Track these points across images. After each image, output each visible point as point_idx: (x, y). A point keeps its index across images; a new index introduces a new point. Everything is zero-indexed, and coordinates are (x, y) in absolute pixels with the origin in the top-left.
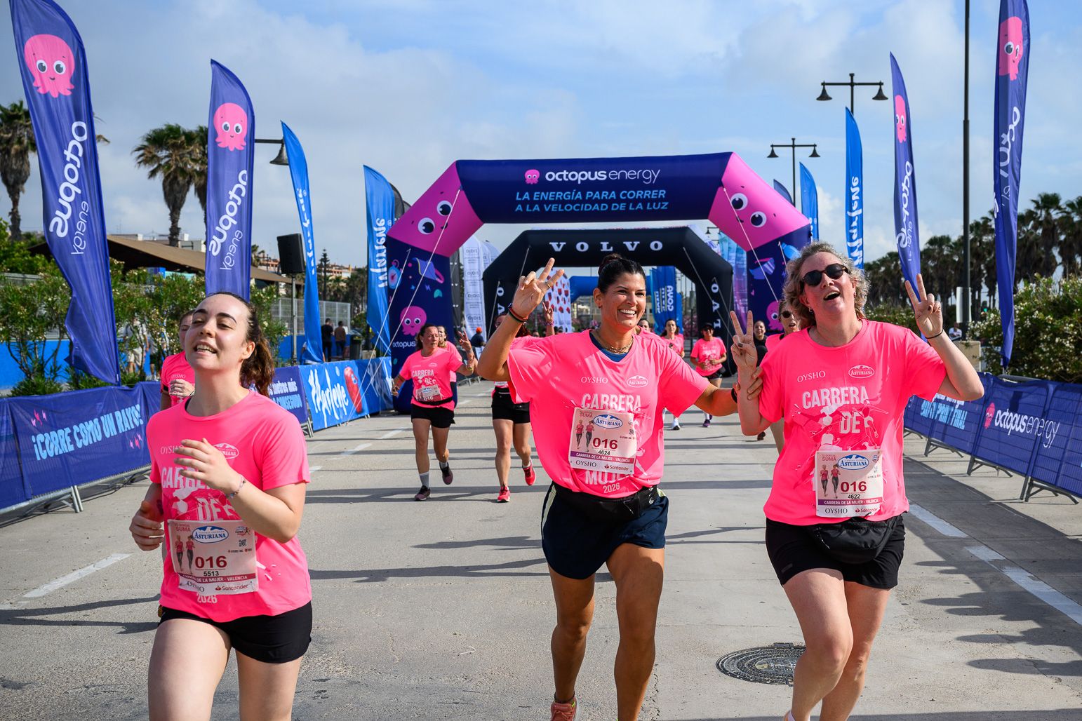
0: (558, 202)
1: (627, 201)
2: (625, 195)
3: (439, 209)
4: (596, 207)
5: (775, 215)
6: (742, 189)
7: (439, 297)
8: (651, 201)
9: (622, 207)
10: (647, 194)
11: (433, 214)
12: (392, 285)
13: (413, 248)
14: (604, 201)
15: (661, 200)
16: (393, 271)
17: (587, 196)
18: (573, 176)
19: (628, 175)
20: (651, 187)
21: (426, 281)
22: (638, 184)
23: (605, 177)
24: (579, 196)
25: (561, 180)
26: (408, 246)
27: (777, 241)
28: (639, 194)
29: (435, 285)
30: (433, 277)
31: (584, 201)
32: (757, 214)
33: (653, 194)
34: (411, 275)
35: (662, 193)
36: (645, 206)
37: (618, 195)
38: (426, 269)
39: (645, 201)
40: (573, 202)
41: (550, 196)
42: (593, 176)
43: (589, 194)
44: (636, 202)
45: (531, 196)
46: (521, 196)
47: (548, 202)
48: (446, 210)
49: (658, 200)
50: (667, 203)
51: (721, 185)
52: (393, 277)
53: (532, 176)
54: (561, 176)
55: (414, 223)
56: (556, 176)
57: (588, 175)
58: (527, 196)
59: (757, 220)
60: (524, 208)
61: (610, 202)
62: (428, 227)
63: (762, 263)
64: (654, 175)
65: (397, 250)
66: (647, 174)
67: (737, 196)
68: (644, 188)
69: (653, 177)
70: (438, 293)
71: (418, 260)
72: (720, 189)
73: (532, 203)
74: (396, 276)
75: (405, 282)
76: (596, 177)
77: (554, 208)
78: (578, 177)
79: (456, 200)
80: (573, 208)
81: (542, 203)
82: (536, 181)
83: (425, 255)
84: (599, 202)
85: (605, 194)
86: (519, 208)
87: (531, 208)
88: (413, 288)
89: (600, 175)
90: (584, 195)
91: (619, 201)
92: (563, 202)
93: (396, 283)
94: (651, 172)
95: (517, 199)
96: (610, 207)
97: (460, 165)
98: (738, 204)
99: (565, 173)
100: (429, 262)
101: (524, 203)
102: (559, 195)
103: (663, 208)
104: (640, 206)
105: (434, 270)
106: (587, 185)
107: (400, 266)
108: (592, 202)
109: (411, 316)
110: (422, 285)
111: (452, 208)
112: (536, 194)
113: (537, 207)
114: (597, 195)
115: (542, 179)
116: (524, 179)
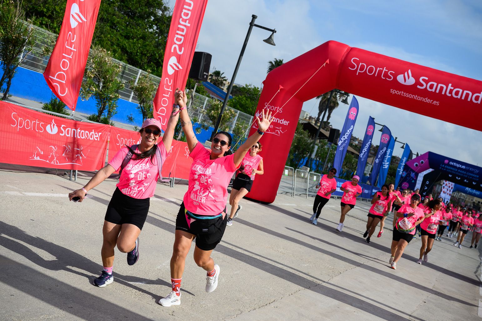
1: (468, 175)
3: (421, 162)
4: (460, 174)
8: (474, 177)
9: (466, 176)
10: (474, 175)
11: (419, 162)
12: (403, 175)
13: (411, 169)
14: (463, 173)
15: (477, 178)
16: (404, 172)
17: (458, 171)
18: (457, 165)
19: (470, 169)
20: (475, 174)
21: (412, 178)
22: (472, 172)
23: (465, 168)
24: (456, 170)
25: (453, 165)
26: (410, 168)
28: (472, 175)
29: (413, 179)
30: (413, 177)
31: (457, 172)
34: (408, 175)
35: (478, 176)
36: (472, 178)
38: (413, 175)
39: (473, 177)
40: (454, 171)
42: (462, 166)
43: (459, 171)
44: (470, 176)
45: (445, 166)
46: (442, 165)
47: (448, 169)
48: (422, 162)
50: (478, 179)
52: (404, 174)
53: (446, 161)
54: (454, 164)
55: (414, 163)
56: (452, 163)
57: (460, 166)
58: (443, 166)
60: (442, 168)
61: (464, 174)
62: (417, 165)
64: (477, 171)
65: (406, 168)
66: (475, 171)
69: (477, 172)
70: (413, 181)
71: (411, 172)
73: (444, 168)
74: (405, 174)
75: (407, 176)
76: (462, 167)
77: (449, 171)
78: (458, 166)
79: (426, 161)
80: (454, 172)
81: (447, 169)
82: (447, 163)
83: (413, 171)
84: (461, 173)
85: (463, 172)
86: (441, 168)
87: (444, 169)
88: (408, 178)
89: (464, 167)
90: (458, 170)
91: (466, 174)
92: (452, 170)
93: (404, 175)
94: (477, 170)
95: (441, 165)
97: (430, 153)
99: (455, 163)
100: (414, 174)
101: (442, 167)
102: (452, 168)
104: (471, 178)
105: (414, 176)
106: (459, 168)
107: (406, 172)
108: (459, 172)
109: (405, 184)
110: (410, 178)
111: (424, 162)
112: (446, 166)
113: (445, 169)
114: (461, 171)
115: (449, 163)
116: (444, 161)
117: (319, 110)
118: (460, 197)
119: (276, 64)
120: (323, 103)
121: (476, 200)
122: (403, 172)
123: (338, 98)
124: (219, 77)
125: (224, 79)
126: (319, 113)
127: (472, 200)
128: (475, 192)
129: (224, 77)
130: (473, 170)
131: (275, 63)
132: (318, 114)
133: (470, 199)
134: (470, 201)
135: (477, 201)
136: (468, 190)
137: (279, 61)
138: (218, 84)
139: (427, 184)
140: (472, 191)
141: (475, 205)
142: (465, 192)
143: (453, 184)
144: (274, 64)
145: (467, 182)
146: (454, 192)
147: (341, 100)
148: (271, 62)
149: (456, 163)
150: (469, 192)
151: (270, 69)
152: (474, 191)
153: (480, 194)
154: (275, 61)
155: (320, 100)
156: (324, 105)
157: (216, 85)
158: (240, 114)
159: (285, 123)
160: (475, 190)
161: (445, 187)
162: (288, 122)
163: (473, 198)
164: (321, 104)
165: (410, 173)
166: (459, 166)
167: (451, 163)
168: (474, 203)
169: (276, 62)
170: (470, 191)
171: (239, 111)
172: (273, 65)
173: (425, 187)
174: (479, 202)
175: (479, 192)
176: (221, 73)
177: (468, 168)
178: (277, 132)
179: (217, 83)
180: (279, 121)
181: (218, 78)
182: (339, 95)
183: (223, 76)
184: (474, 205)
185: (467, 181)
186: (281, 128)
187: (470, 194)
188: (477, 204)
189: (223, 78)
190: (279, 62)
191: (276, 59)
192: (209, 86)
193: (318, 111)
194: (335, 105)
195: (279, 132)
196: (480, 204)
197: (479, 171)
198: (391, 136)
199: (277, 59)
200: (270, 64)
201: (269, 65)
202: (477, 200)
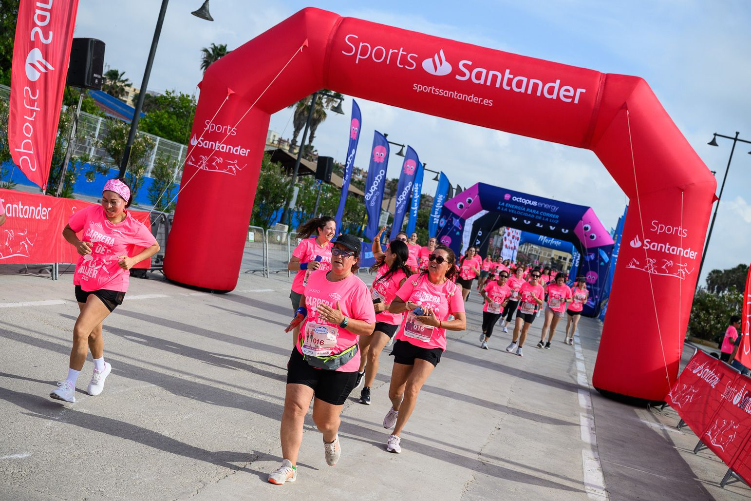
0: (515, 209)
1: (543, 216)
2: (542, 214)
3: (467, 200)
4: (530, 215)
5: (600, 237)
6: (590, 223)
7: (458, 235)
8: (552, 219)
9: (540, 218)
10: (551, 215)
11: (465, 202)
13: (453, 213)
14: (533, 214)
16: (442, 220)
17: (527, 210)
18: (524, 201)
19: (545, 206)
20: (553, 213)
21: (455, 227)
22: (548, 211)
23: (536, 205)
24: (524, 209)
25: (518, 201)
26: (451, 212)
27: (597, 247)
28: (548, 215)
29: (457, 229)
30: (457, 226)
31: (525, 212)
32: (593, 234)
33: (554, 216)
34: (449, 224)
35: (557, 217)
36: (549, 220)
37: (539, 212)
38: (456, 222)
39: (549, 218)
40: (521, 211)
41: (513, 206)
42: (531, 203)
43: (528, 210)
44: (546, 217)
45: (505, 204)
46: (501, 203)
47: (511, 209)
48: (470, 201)
49: (555, 219)
50: (558, 221)
51: (581, 219)
52: (442, 222)
53: (507, 197)
55: (456, 203)
56: (517, 199)
57: (530, 202)
58: (503, 204)
59: (592, 237)
60: (501, 208)
61: (536, 215)
62: (461, 206)
63: (589, 255)
64: (556, 209)
65: (445, 212)
66: (553, 208)
67: (587, 226)
68: (551, 213)
70: (458, 233)
71: (454, 219)
72: (580, 221)
73: (505, 207)
74: (443, 223)
75: (447, 226)
76: (532, 204)
77: (513, 211)
78: (526, 202)
79: (474, 199)
80: (520, 213)
81: (508, 208)
82: (508, 199)
83: (457, 217)
84: (531, 214)
85: (534, 211)
86: (499, 208)
87: (504, 209)
88: (449, 228)
89: (535, 203)
90: (526, 209)
91: (539, 215)
92: (517, 210)
93: (442, 225)
94: (555, 207)
95: (499, 204)
96: (535, 216)
97: (481, 186)
98: (586, 229)
99: (521, 199)
100: (458, 220)
101: (501, 206)
102: (516, 207)
103: (556, 222)
104: (547, 219)
105: (459, 224)
106: (528, 206)
107: (446, 219)
108: (529, 213)
109: (445, 240)
110: (453, 229)
111: (472, 201)
112: (507, 204)
113: (506, 210)
114: (531, 211)
115: (511, 199)
116: (504, 197)
117: (295, 127)
118: (530, 252)
119: (215, 53)
120: (300, 115)
121: (555, 255)
122: (440, 219)
123: (325, 105)
124: (117, 81)
125: (126, 83)
126: (295, 132)
127: (549, 255)
128: (554, 242)
129: (126, 80)
130: (549, 206)
131: (213, 52)
132: (293, 133)
133: (546, 253)
134: (546, 256)
135: (557, 256)
136: (543, 240)
137: (219, 47)
138: (116, 92)
139: (480, 235)
140: (549, 241)
141: (555, 262)
142: (539, 244)
143: (519, 231)
144: (211, 52)
145: (542, 226)
146: (521, 246)
147: (330, 107)
148: (206, 50)
149: (523, 198)
150: (545, 243)
151: (205, 62)
152: (552, 241)
153: (561, 244)
154: (212, 48)
155: (295, 110)
156: (302, 117)
157: (113, 95)
158: (161, 143)
159: (243, 152)
160: (553, 239)
161: (507, 238)
162: (248, 150)
163: (551, 252)
164: (297, 116)
165: (452, 220)
166: (528, 202)
167: (515, 199)
168: (553, 259)
169: (215, 49)
170: (547, 241)
171: (159, 138)
172: (209, 55)
173: (476, 241)
174: (560, 257)
175: (560, 240)
176: (120, 73)
177: (542, 205)
178: (231, 168)
179: (114, 91)
180: (233, 150)
181: (115, 83)
182: (326, 100)
183: (123, 78)
184: (552, 262)
185: (540, 225)
186: (236, 162)
187: (547, 246)
188: (557, 260)
189: (123, 81)
190: (220, 50)
191: (214, 44)
192: (101, 97)
193: (293, 129)
194: (320, 116)
195: (234, 169)
196: (562, 260)
197: (558, 208)
198: (418, 163)
199: (216, 45)
200: (204, 53)
201: (204, 55)
202: (557, 254)
